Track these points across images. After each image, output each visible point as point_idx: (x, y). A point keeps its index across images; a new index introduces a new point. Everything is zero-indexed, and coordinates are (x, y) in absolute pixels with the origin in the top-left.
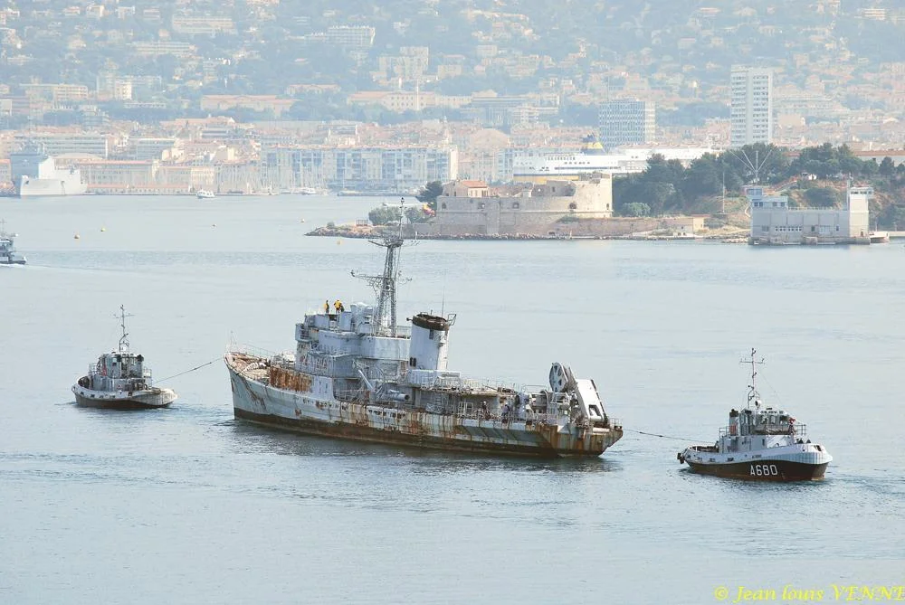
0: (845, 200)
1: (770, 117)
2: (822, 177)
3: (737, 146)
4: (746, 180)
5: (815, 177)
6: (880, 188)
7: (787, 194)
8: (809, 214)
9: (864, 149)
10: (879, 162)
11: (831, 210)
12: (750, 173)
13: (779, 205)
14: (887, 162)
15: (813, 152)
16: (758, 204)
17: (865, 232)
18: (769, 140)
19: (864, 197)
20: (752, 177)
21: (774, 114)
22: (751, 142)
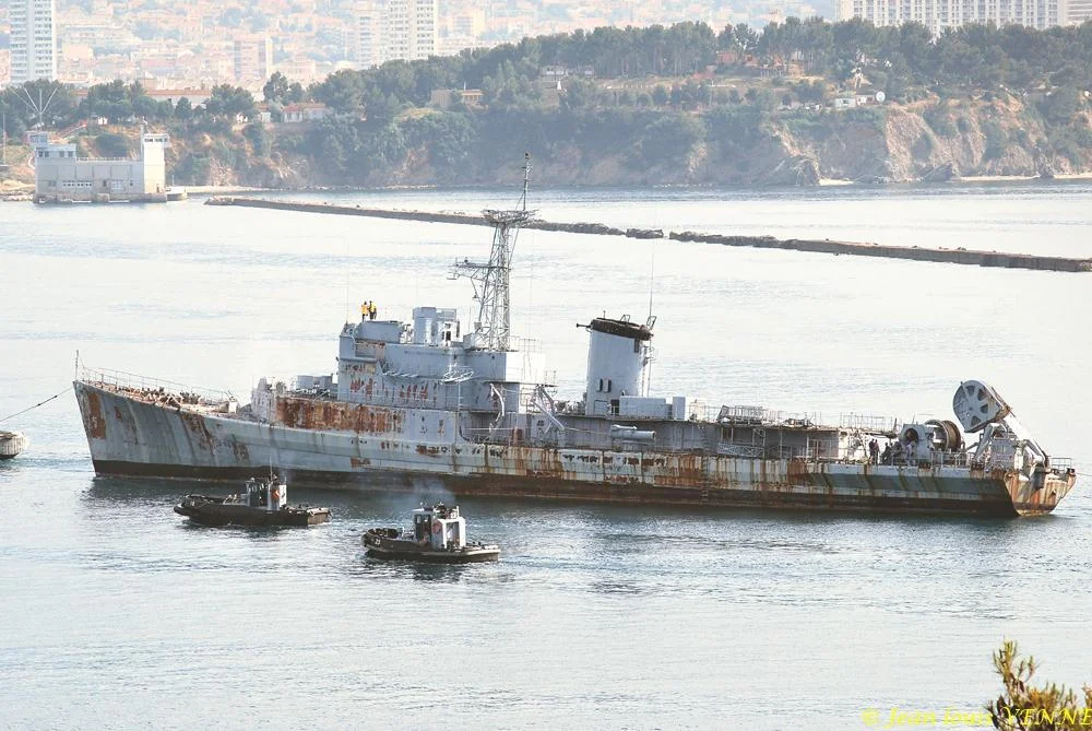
0: (139, 149)
1: (54, 48)
2: (113, 121)
3: (18, 83)
4: (29, 125)
5: (106, 122)
6: (176, 133)
7: (74, 141)
8: (98, 164)
9: (159, 88)
10: (175, 104)
11: (124, 161)
12: (34, 116)
13: (66, 156)
14: (183, 103)
15: (102, 91)
16: (43, 153)
17: (162, 186)
18: (54, 77)
19: (160, 145)
20: (35, 121)
21: (59, 44)
22: (33, 78)
